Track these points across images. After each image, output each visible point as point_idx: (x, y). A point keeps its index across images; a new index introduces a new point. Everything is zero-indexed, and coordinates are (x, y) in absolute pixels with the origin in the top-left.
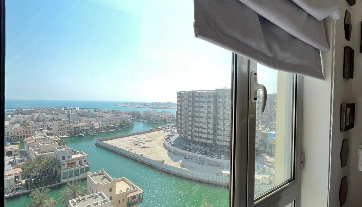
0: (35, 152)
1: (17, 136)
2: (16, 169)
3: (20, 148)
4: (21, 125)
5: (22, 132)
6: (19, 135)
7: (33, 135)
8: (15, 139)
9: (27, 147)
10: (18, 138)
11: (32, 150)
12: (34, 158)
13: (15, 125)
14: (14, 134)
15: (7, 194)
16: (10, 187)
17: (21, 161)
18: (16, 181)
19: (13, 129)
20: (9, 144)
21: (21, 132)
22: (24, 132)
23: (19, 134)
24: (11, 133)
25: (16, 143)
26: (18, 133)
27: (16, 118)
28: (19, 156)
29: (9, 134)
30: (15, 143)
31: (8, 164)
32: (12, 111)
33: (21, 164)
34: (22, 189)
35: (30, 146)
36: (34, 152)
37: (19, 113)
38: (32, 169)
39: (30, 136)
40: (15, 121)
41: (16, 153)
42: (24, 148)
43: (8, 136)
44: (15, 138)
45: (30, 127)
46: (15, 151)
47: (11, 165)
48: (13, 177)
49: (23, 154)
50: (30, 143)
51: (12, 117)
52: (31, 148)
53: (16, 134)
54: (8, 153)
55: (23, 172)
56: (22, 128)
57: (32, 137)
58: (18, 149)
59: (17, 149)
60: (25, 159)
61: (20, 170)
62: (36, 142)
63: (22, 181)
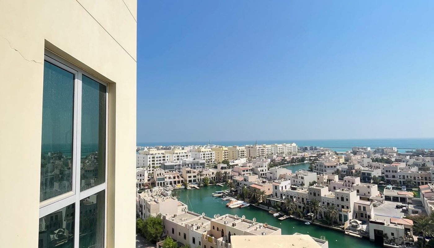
0: (431, 206)
1: (414, 182)
2: (407, 219)
3: (415, 196)
4: (420, 169)
5: (420, 178)
6: (417, 181)
7: (429, 183)
8: (411, 185)
9: (422, 197)
10: (415, 184)
11: (427, 202)
12: (430, 213)
13: (412, 168)
14: (411, 178)
15: (397, 245)
16: (400, 239)
17: (414, 212)
18: (407, 234)
19: (409, 172)
20: (405, 189)
21: (418, 178)
22: (422, 177)
23: (417, 179)
24: (407, 177)
25: (414, 189)
26: (415, 178)
27: (415, 159)
28: (413, 206)
29: (405, 178)
30: (412, 189)
31: (401, 212)
32: (411, 152)
33: (413, 215)
34: (413, 246)
35: (426, 197)
36: (429, 205)
37: (420, 155)
38: (425, 225)
39: (426, 183)
40: (413, 163)
41: (410, 201)
42: (420, 198)
43: (404, 180)
44: (411, 183)
45: (429, 172)
46: (410, 199)
47: (404, 213)
48: (402, 228)
49: (419, 204)
50: (425, 193)
51: (410, 158)
52: (427, 199)
53: (413, 179)
54: (402, 199)
55: (414, 226)
56: (420, 173)
57: (428, 185)
58: (413, 197)
59: (411, 196)
60: (420, 211)
61: (411, 223)
62: (433, 192)
63: (414, 237)
